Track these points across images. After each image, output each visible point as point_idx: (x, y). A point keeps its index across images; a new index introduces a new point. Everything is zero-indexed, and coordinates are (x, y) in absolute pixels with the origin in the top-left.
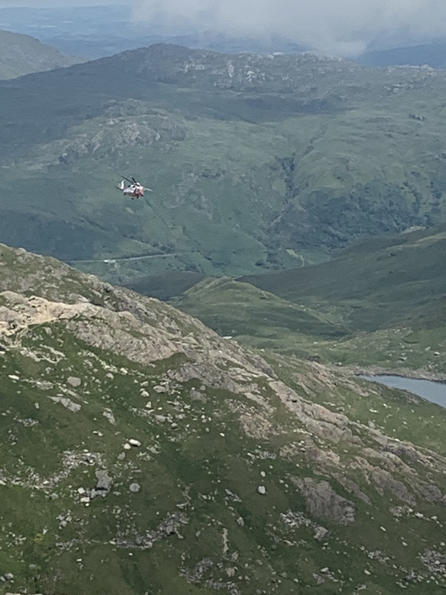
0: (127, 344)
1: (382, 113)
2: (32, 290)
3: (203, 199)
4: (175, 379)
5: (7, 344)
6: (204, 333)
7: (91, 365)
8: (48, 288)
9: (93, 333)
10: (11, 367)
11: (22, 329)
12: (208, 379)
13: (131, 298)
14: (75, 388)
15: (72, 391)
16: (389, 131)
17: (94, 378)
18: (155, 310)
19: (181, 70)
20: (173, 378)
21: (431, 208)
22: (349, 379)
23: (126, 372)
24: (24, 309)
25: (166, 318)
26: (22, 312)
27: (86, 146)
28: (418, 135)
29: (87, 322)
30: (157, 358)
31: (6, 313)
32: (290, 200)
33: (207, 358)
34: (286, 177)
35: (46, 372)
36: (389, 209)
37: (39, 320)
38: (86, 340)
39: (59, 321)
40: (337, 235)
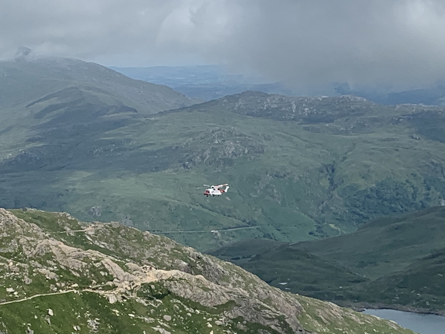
0: (200, 295)
1: (391, 135)
2: (152, 257)
3: (275, 191)
4: (228, 317)
5: (127, 295)
6: (259, 284)
7: (178, 308)
8: (162, 256)
9: (180, 289)
10: (129, 309)
11: (137, 286)
12: (248, 317)
13: (214, 262)
14: (168, 322)
15: (166, 324)
16: (396, 147)
17: (179, 316)
18: (229, 269)
19: (262, 108)
20: (227, 316)
21: (423, 197)
22: (352, 313)
23: (199, 312)
24: (139, 274)
25: (236, 274)
26: (138, 276)
27: (200, 157)
28: (415, 149)
29: (176, 282)
30: (218, 304)
31: (128, 276)
32: (331, 192)
33: (248, 304)
34: (328, 177)
35: (151, 312)
36: (397, 197)
37: (148, 280)
38: (176, 293)
39: (160, 281)
40: (362, 215)
